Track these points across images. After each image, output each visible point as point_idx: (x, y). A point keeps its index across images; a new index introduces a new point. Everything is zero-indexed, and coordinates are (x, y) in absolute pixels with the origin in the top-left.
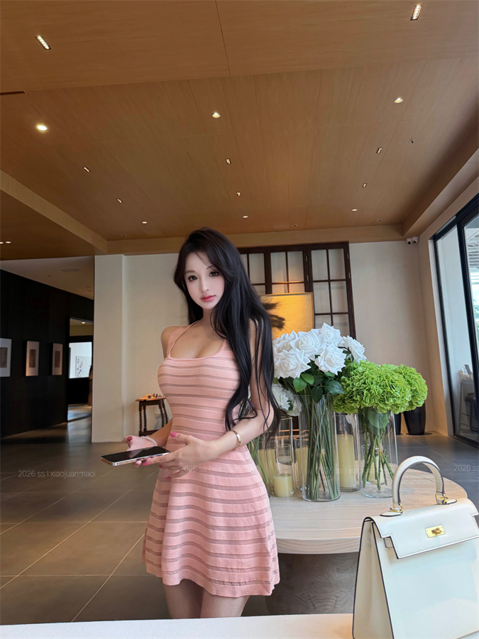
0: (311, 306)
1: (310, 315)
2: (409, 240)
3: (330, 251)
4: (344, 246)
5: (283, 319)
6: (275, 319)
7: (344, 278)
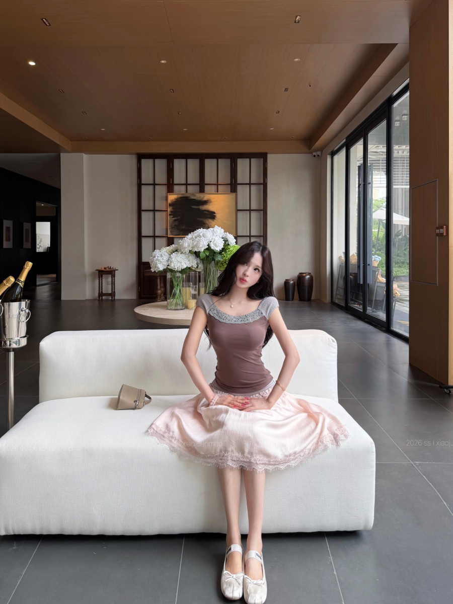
0: (234, 203)
1: (234, 210)
2: (314, 154)
3: (252, 159)
4: (263, 156)
5: (214, 213)
6: (206, 212)
7: (262, 182)
